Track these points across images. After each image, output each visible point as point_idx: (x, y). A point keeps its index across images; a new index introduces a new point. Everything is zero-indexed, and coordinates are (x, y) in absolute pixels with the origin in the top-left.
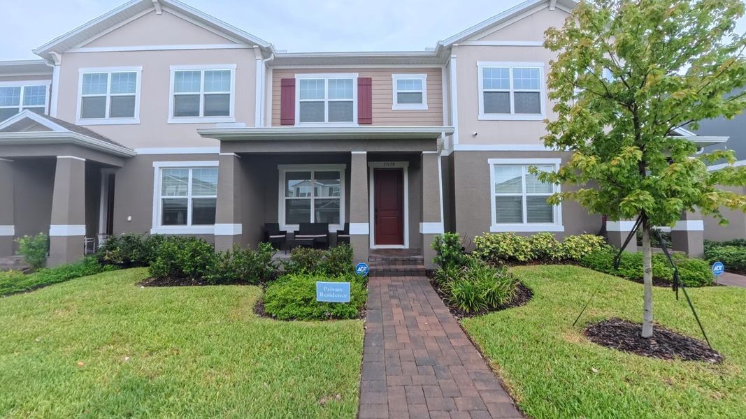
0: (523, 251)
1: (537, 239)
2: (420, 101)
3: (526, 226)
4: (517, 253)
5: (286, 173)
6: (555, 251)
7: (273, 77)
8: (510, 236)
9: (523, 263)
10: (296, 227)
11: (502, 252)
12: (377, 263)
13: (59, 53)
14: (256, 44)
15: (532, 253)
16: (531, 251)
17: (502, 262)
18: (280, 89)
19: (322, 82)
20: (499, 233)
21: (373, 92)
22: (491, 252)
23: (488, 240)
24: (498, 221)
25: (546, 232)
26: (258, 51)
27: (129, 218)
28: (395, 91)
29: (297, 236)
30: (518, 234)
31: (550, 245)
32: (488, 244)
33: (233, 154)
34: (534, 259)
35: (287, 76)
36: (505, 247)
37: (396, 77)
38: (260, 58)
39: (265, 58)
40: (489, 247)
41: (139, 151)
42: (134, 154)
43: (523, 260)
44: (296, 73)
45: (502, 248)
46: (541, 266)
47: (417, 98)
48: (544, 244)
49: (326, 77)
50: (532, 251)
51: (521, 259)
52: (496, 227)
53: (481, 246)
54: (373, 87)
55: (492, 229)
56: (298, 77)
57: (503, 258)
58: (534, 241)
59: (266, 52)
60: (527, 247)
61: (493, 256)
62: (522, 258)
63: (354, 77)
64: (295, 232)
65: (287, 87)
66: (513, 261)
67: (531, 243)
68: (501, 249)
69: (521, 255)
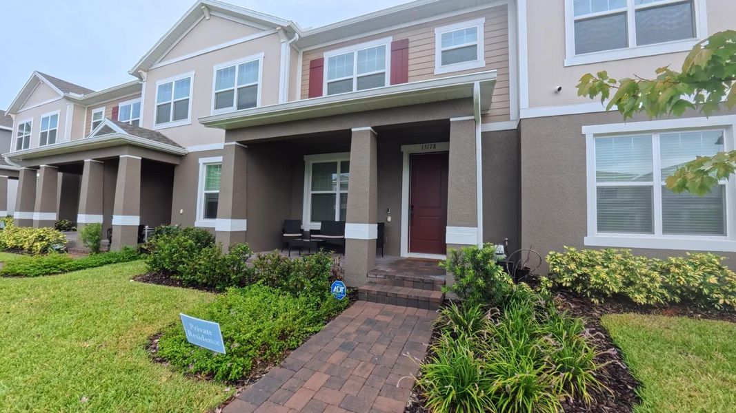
0: (645, 286)
1: (678, 266)
2: (474, 57)
3: (659, 239)
4: (631, 289)
5: (313, 164)
6: (726, 293)
7: (303, 61)
8: (619, 256)
9: (645, 309)
10: (317, 226)
11: (596, 283)
12: (377, 280)
13: (145, 71)
14: (279, 26)
15: (665, 292)
16: (661, 287)
17: (596, 301)
18: (308, 72)
19: (350, 56)
20: (597, 248)
21: (410, 56)
22: (577, 281)
23: (573, 260)
24: (601, 227)
25: (705, 252)
26: (281, 33)
27: (181, 211)
28: (439, 49)
29: (312, 236)
30: (637, 252)
31: (713, 280)
32: (572, 266)
33: (234, 143)
34: (673, 303)
35: (314, 57)
36: (603, 275)
37: (439, 32)
38: (284, 40)
39: (290, 39)
40: (573, 271)
41: (190, 149)
42: (187, 153)
43: (644, 301)
44: (324, 51)
45: (597, 276)
46: (686, 319)
47: (469, 53)
48: (695, 278)
49: (355, 49)
50: (665, 286)
51: (639, 300)
52: (594, 237)
53: (557, 269)
54: (410, 50)
55: (588, 241)
56: (327, 56)
57: (599, 293)
58: (673, 269)
59: (288, 31)
60: (652, 280)
61: (579, 288)
62: (640, 298)
63: (387, 42)
64: (311, 230)
65: (316, 68)
66: (621, 302)
67: (665, 271)
68: (593, 279)
69: (640, 292)
